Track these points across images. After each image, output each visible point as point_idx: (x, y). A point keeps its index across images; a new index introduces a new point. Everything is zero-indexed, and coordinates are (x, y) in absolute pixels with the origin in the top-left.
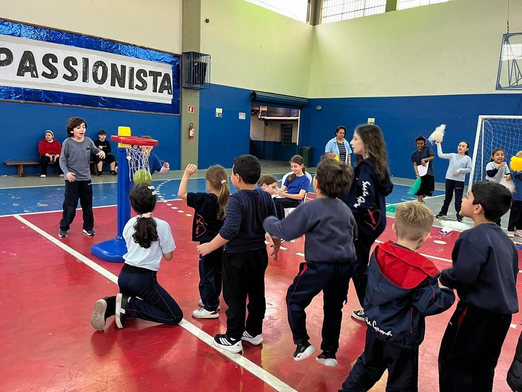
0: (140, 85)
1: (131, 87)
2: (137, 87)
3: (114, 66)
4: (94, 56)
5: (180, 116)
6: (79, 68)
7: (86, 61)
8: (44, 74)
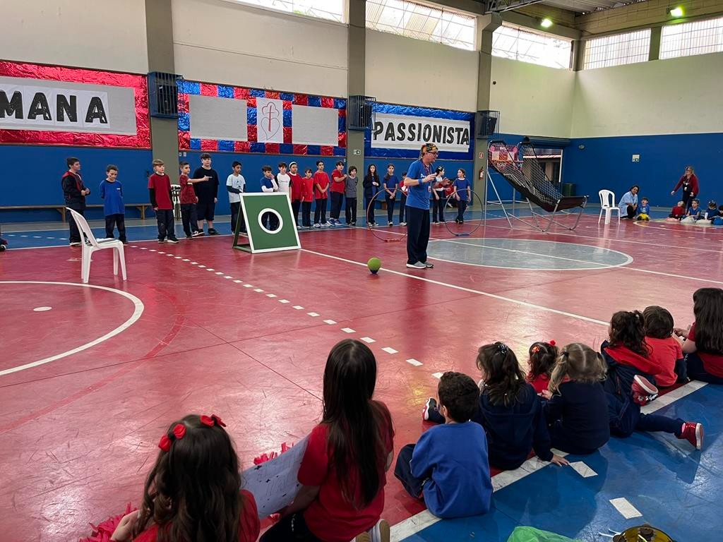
0: (450, 139)
1: (444, 142)
2: (448, 141)
3: (435, 127)
4: (424, 121)
5: (473, 162)
6: (416, 131)
7: (420, 125)
8: (398, 138)
